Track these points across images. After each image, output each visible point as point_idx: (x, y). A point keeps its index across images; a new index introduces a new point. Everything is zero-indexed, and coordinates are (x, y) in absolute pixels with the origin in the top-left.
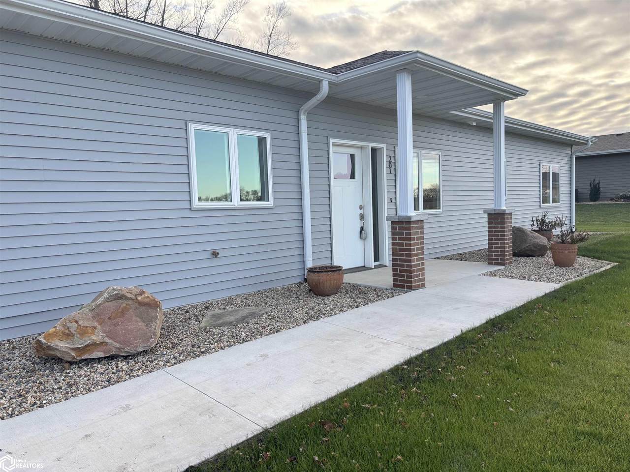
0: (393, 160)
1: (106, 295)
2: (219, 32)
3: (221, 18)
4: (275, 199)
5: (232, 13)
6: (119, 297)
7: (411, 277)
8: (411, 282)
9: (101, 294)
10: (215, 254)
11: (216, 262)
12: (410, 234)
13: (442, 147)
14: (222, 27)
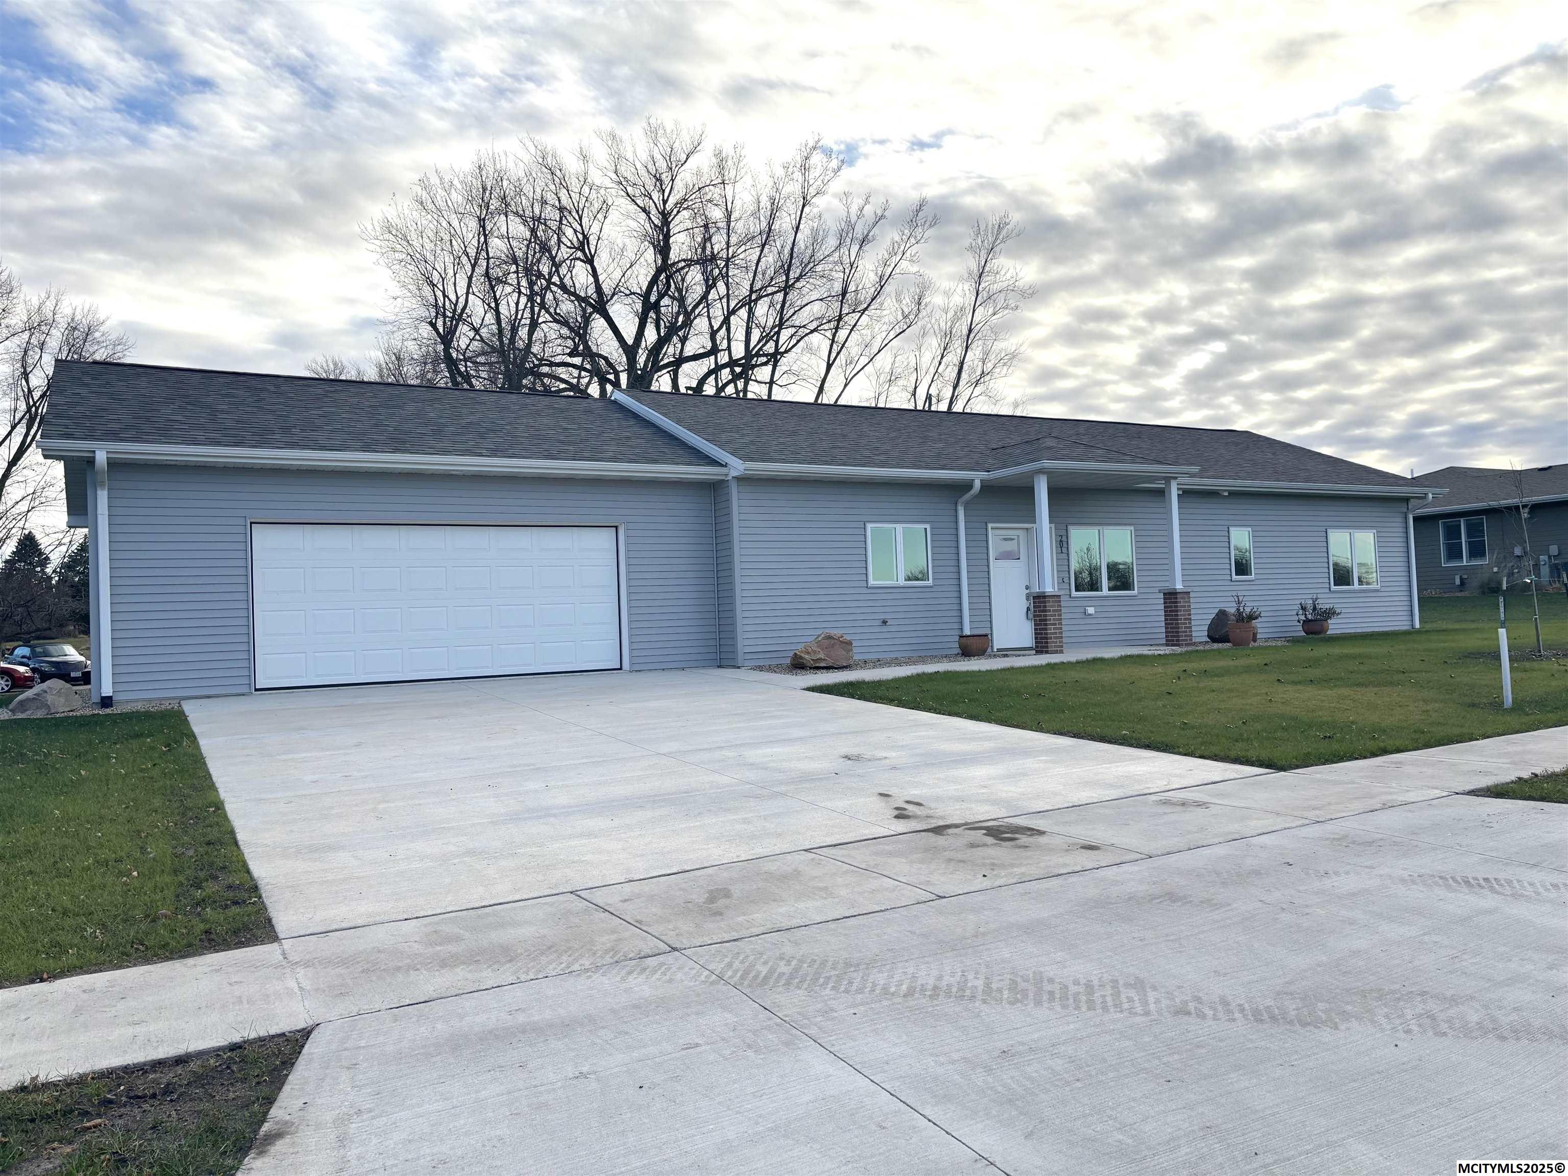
0: (1064, 539)
1: (823, 636)
2: (882, 284)
3: (887, 256)
4: (934, 579)
5: (908, 245)
6: (829, 637)
7: (1047, 643)
8: (1047, 647)
9: (819, 636)
10: (885, 622)
11: (884, 629)
12: (1045, 606)
13: (1134, 521)
14: (887, 275)
